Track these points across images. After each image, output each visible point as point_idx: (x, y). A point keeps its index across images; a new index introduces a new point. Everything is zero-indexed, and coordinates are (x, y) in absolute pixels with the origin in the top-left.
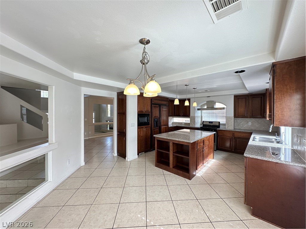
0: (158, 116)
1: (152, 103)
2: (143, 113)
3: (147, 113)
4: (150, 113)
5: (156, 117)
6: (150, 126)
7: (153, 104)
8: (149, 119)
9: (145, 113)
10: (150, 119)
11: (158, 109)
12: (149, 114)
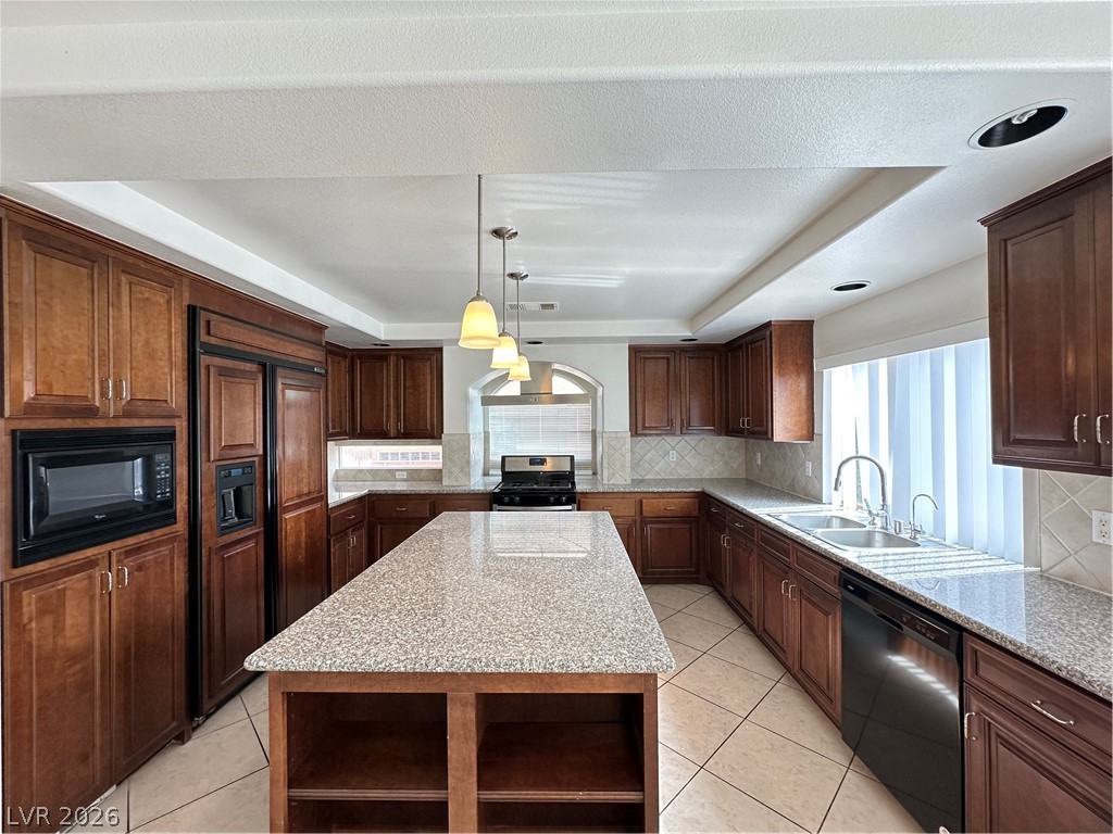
0: (252, 446)
1: (203, 337)
2: (100, 424)
3: (147, 423)
4: (181, 426)
5: (235, 453)
6: (181, 526)
7: (212, 351)
8: (172, 471)
9: (125, 423)
10: (182, 471)
11: (251, 393)
12: (170, 436)
